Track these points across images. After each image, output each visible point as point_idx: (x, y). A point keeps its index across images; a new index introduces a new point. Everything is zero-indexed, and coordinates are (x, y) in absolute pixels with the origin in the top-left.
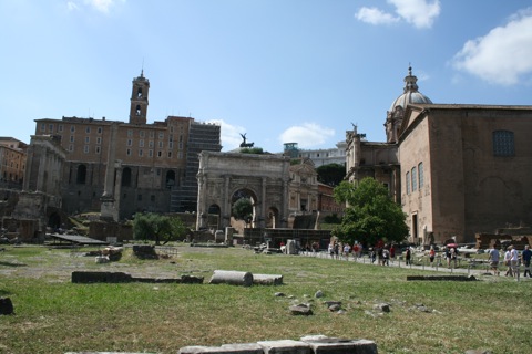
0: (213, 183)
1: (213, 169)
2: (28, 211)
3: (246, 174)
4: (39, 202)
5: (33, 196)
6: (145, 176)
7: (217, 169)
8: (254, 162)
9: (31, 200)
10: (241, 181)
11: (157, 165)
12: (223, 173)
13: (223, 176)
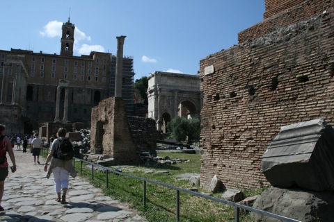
0: (164, 96)
1: (164, 85)
2: (7, 120)
3: (188, 90)
4: (16, 112)
5: (11, 107)
6: (79, 95)
7: (168, 86)
8: (192, 81)
9: (9, 111)
10: (185, 95)
11: (87, 87)
12: (172, 88)
13: (171, 91)
